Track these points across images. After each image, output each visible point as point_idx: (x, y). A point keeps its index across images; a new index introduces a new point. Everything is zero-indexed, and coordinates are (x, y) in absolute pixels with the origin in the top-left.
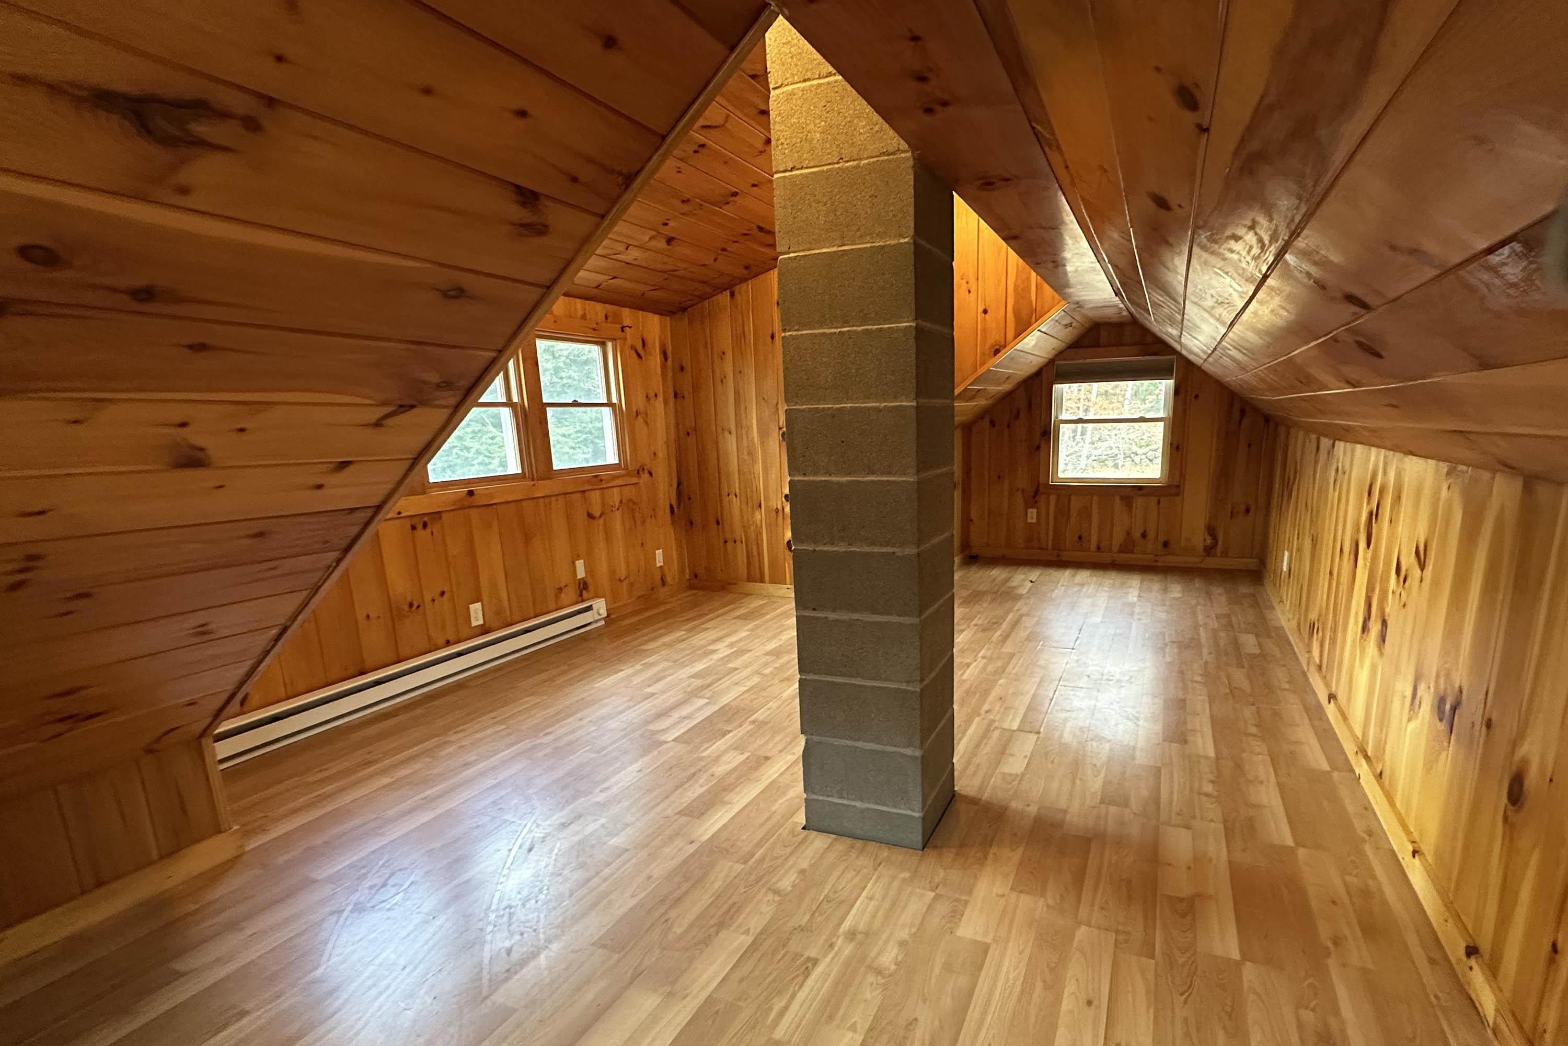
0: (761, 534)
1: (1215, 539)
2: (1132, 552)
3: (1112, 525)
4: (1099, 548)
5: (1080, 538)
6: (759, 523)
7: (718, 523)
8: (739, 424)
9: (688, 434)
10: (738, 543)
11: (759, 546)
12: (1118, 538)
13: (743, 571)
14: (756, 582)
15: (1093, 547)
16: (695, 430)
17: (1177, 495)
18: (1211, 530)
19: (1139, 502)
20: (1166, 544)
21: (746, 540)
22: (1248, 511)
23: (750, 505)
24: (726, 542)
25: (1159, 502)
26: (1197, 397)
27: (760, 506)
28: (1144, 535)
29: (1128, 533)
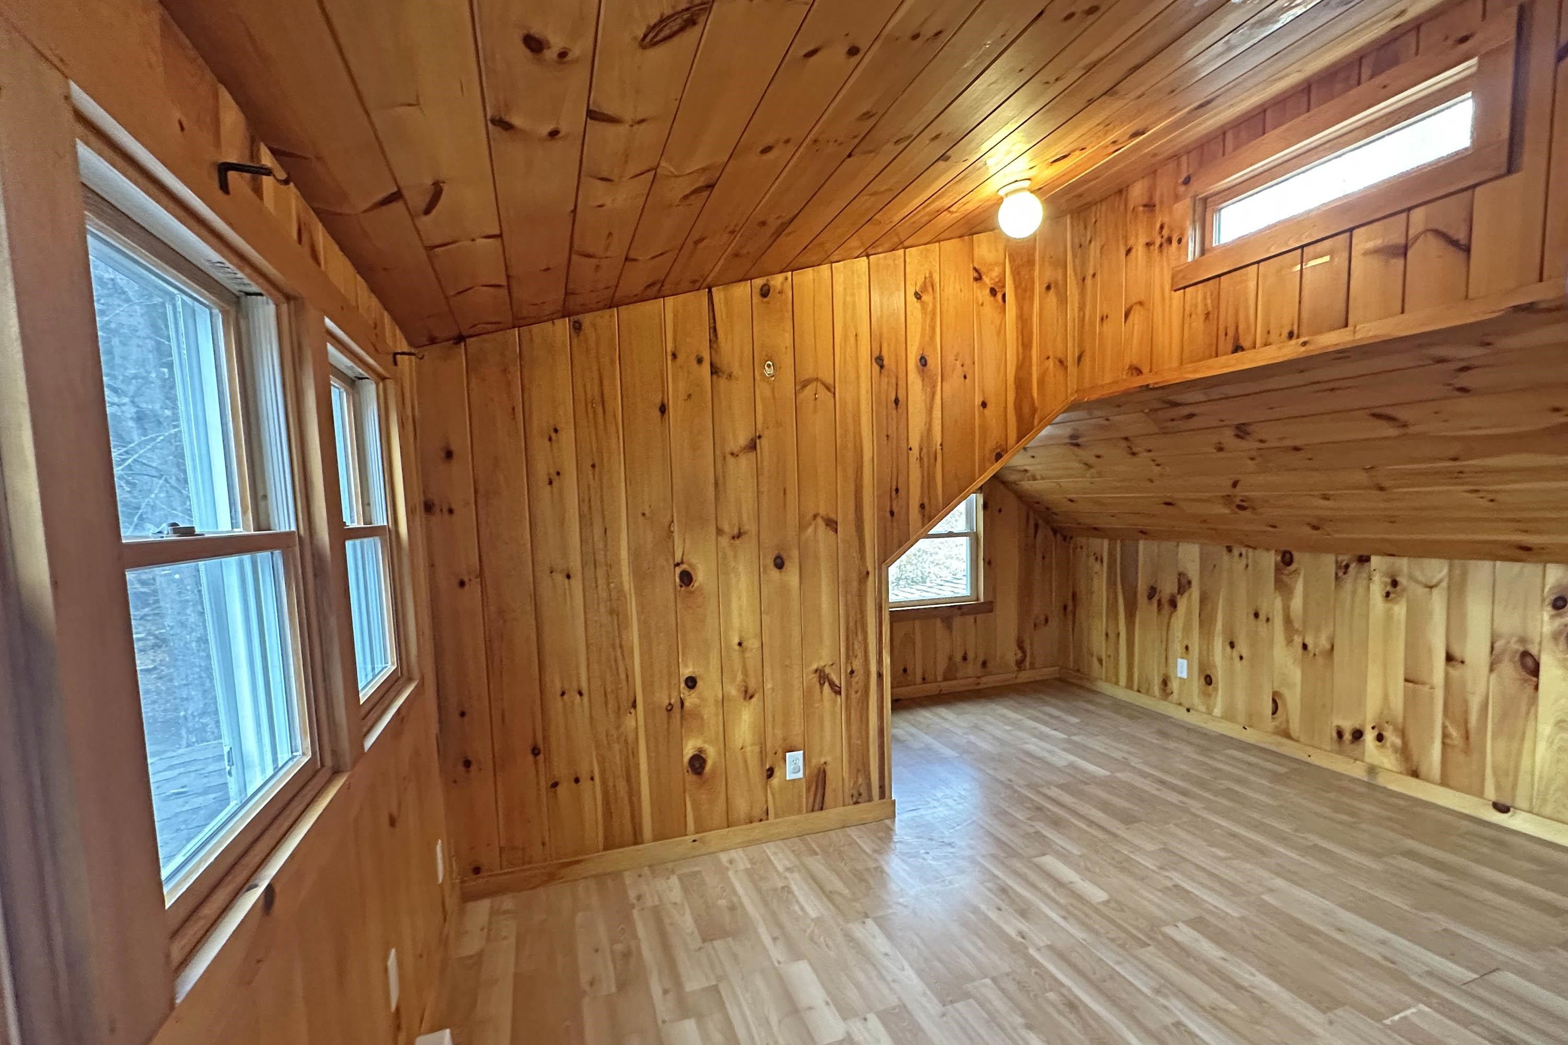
0: (635, 754)
1: (1024, 652)
2: (955, 678)
3: (936, 651)
4: (924, 679)
5: (905, 670)
6: (631, 738)
7: (536, 751)
8: (590, 560)
9: (462, 584)
10: (585, 783)
11: (630, 776)
12: (942, 666)
13: (595, 831)
14: (622, 846)
15: (919, 679)
16: (481, 575)
17: (991, 611)
18: (1020, 646)
19: (957, 622)
20: (984, 664)
21: (603, 772)
22: (1046, 621)
23: (612, 704)
24: (555, 785)
25: (975, 621)
26: (1000, 511)
27: (634, 705)
28: (965, 658)
29: (950, 658)
